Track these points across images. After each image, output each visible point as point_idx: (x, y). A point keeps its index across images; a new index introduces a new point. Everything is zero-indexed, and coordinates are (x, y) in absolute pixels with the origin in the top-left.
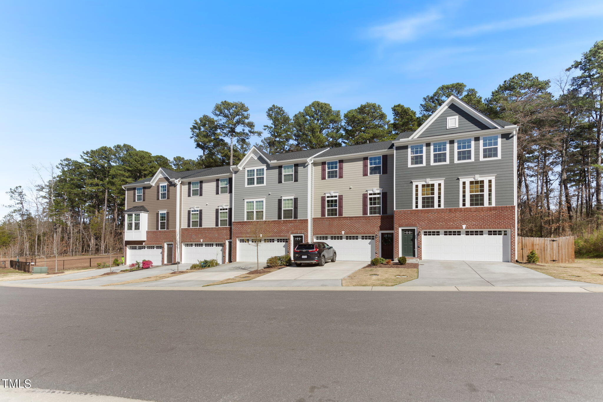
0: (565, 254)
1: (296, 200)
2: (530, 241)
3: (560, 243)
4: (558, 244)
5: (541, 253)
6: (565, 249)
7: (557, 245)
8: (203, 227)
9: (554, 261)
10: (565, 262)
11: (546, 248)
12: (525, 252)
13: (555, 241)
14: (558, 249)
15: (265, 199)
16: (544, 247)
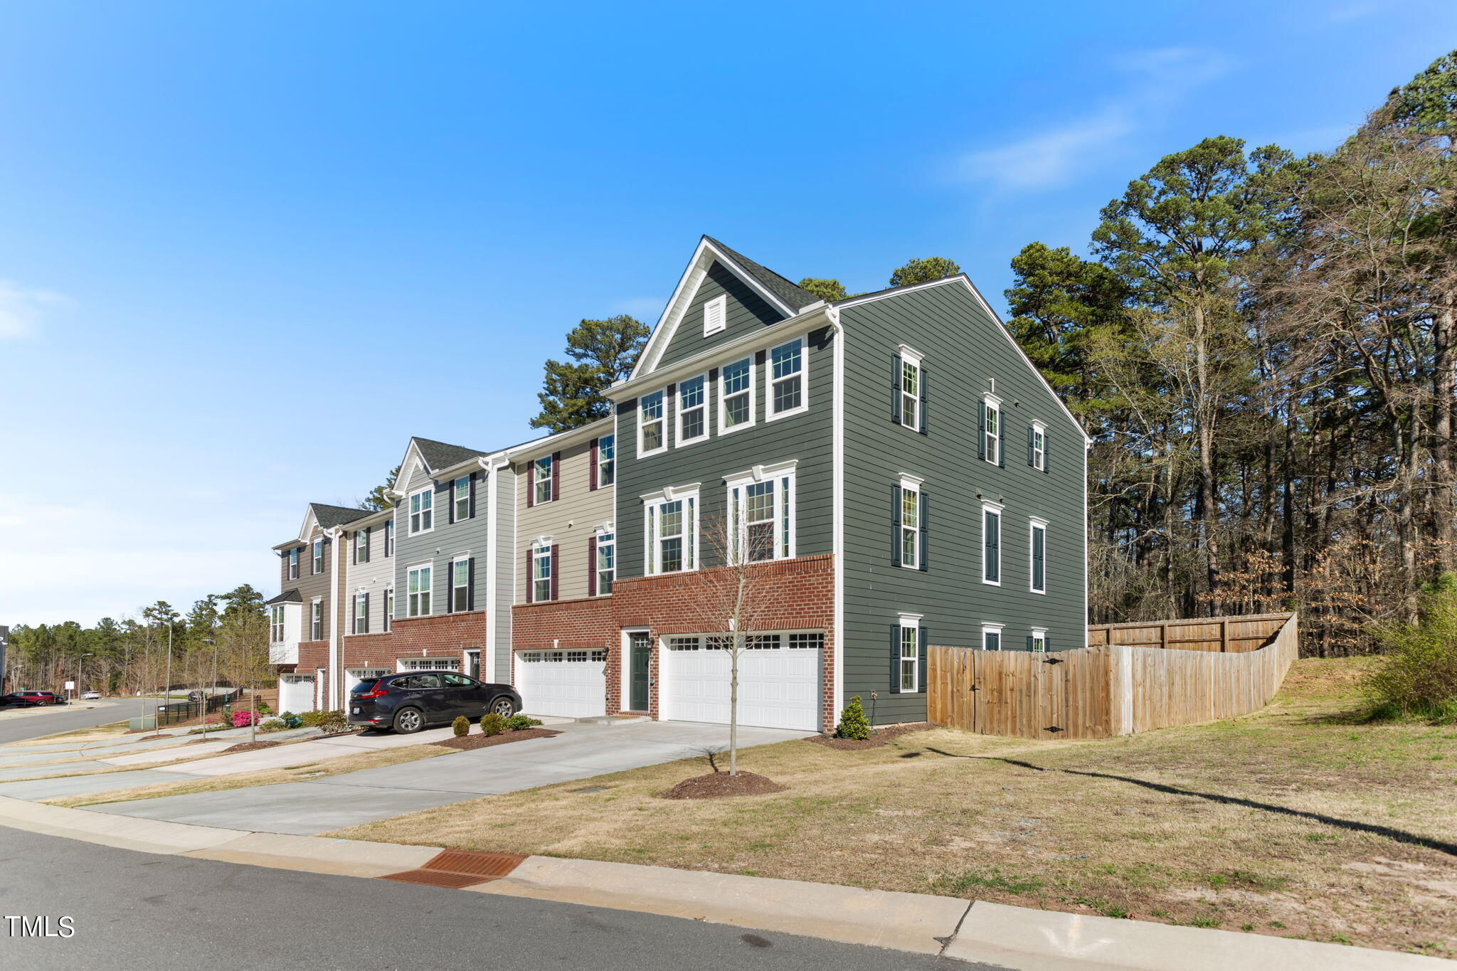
0: (1084, 708)
1: (472, 561)
2: (994, 663)
3: (1071, 668)
4: (1066, 673)
5: (1021, 701)
6: (1084, 692)
7: (1064, 675)
8: (370, 633)
9: (1053, 729)
10: (1084, 735)
11: (1032, 685)
12: (980, 698)
13: (1058, 661)
14: (1066, 689)
15: (432, 563)
16: (1029, 684)
